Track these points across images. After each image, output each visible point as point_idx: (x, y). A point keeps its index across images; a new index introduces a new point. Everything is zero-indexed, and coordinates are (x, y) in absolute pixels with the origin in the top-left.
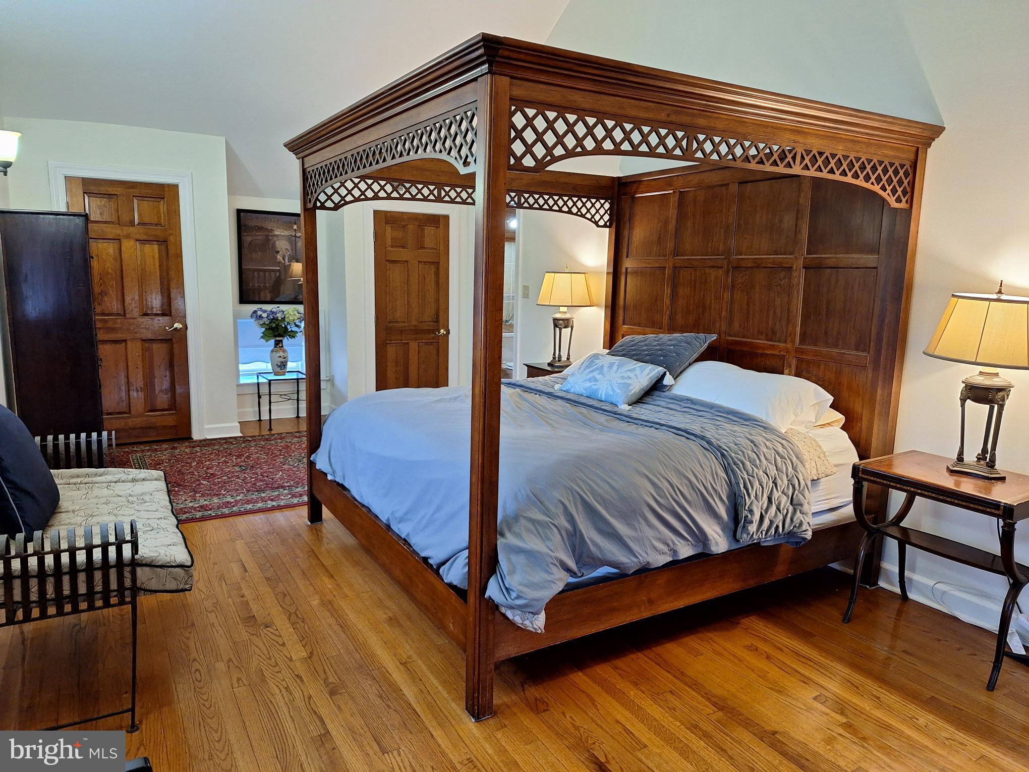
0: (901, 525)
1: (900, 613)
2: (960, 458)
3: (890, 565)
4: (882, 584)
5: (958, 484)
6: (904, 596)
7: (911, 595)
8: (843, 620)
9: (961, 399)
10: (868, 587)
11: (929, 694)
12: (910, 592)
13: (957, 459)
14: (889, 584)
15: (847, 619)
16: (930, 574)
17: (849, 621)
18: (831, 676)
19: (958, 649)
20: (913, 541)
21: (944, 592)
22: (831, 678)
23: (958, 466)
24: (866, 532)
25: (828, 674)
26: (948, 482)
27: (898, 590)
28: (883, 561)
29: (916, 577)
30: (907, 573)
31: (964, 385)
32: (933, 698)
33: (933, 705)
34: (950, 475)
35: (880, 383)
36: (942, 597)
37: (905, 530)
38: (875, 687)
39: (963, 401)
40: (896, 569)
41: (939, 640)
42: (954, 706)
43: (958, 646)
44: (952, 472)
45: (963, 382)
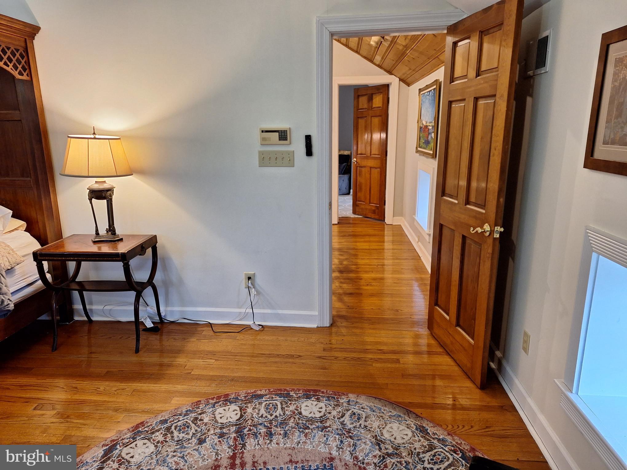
0: (76, 280)
1: (89, 331)
2: (97, 233)
3: (78, 306)
4: (76, 318)
5: (99, 248)
6: (90, 321)
7: (94, 318)
8: (52, 350)
9: (89, 199)
10: (67, 323)
11: (104, 371)
12: (93, 317)
13: (96, 234)
14: (80, 317)
15: (54, 349)
16: (100, 303)
17: (56, 350)
18: (45, 389)
19: (121, 338)
20: (87, 288)
21: (110, 310)
22: (45, 390)
23: (97, 238)
24: (54, 292)
25: (43, 389)
26: (94, 249)
27: (85, 318)
28: (74, 305)
29: (94, 307)
30: (88, 307)
31: (89, 191)
32: (108, 372)
33: (109, 376)
34: (94, 244)
35: (42, 196)
36: (110, 313)
37: (80, 283)
38: (74, 382)
39: (90, 200)
40: (81, 307)
41: (110, 338)
42: (119, 371)
43: (120, 337)
44: (95, 242)
45: (88, 189)
